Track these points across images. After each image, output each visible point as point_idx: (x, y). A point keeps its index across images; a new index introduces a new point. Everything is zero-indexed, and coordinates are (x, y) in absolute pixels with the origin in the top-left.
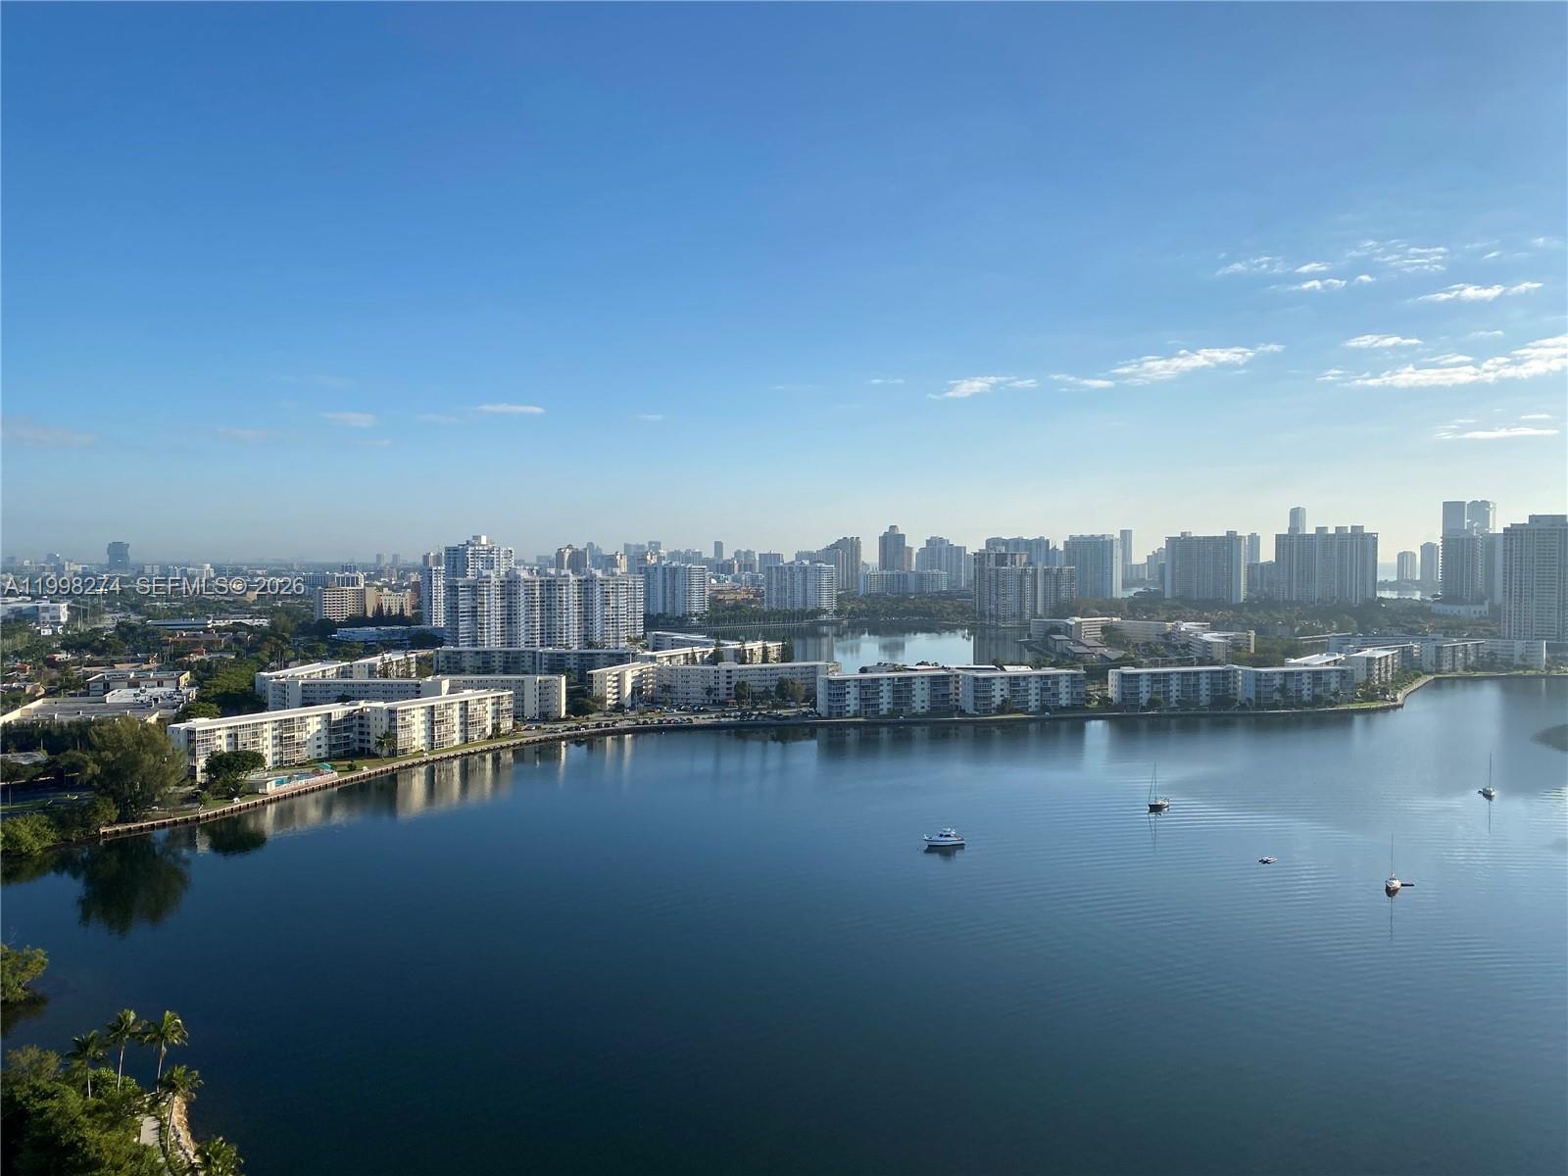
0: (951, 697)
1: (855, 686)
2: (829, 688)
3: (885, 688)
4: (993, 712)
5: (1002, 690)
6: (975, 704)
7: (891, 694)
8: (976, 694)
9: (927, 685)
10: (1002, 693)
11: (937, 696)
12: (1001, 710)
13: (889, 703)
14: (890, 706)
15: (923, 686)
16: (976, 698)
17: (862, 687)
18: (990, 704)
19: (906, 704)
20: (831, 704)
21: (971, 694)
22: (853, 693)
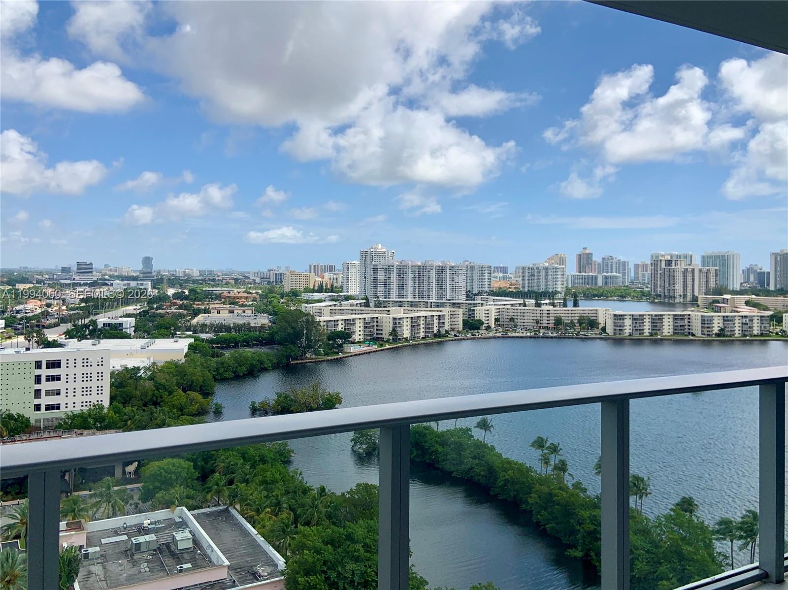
0: (685, 327)
1: (630, 319)
2: (615, 319)
3: (647, 320)
4: (713, 336)
5: (719, 323)
6: (702, 331)
7: (650, 324)
8: (703, 325)
9: (671, 320)
10: (719, 325)
11: (676, 326)
12: (718, 335)
13: (649, 329)
14: (650, 331)
15: (669, 320)
16: (702, 327)
17: (634, 319)
18: (712, 331)
19: (659, 330)
20: (615, 328)
21: (700, 325)
22: (628, 322)
